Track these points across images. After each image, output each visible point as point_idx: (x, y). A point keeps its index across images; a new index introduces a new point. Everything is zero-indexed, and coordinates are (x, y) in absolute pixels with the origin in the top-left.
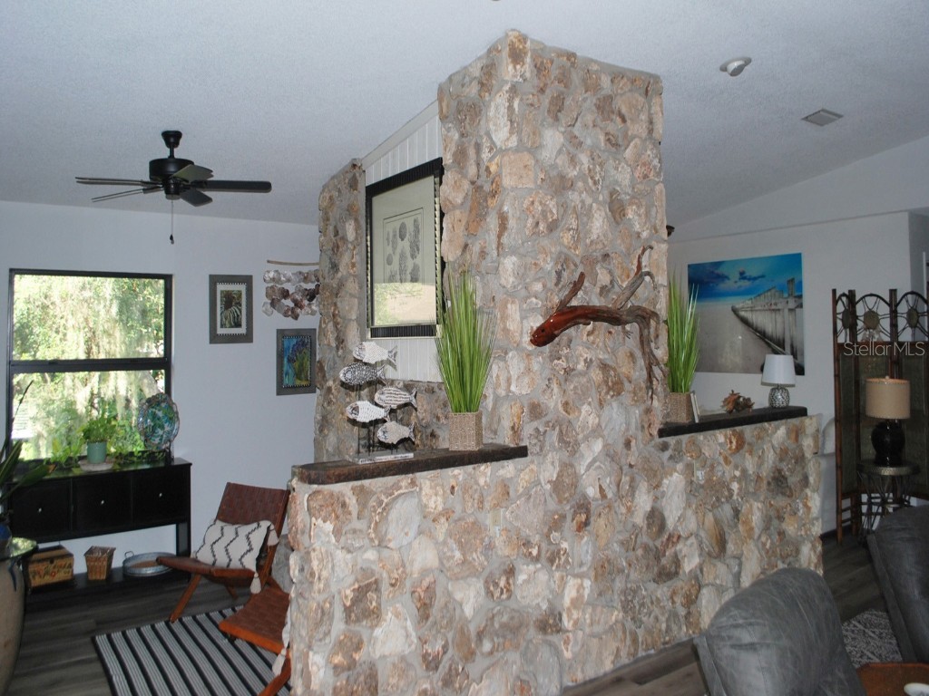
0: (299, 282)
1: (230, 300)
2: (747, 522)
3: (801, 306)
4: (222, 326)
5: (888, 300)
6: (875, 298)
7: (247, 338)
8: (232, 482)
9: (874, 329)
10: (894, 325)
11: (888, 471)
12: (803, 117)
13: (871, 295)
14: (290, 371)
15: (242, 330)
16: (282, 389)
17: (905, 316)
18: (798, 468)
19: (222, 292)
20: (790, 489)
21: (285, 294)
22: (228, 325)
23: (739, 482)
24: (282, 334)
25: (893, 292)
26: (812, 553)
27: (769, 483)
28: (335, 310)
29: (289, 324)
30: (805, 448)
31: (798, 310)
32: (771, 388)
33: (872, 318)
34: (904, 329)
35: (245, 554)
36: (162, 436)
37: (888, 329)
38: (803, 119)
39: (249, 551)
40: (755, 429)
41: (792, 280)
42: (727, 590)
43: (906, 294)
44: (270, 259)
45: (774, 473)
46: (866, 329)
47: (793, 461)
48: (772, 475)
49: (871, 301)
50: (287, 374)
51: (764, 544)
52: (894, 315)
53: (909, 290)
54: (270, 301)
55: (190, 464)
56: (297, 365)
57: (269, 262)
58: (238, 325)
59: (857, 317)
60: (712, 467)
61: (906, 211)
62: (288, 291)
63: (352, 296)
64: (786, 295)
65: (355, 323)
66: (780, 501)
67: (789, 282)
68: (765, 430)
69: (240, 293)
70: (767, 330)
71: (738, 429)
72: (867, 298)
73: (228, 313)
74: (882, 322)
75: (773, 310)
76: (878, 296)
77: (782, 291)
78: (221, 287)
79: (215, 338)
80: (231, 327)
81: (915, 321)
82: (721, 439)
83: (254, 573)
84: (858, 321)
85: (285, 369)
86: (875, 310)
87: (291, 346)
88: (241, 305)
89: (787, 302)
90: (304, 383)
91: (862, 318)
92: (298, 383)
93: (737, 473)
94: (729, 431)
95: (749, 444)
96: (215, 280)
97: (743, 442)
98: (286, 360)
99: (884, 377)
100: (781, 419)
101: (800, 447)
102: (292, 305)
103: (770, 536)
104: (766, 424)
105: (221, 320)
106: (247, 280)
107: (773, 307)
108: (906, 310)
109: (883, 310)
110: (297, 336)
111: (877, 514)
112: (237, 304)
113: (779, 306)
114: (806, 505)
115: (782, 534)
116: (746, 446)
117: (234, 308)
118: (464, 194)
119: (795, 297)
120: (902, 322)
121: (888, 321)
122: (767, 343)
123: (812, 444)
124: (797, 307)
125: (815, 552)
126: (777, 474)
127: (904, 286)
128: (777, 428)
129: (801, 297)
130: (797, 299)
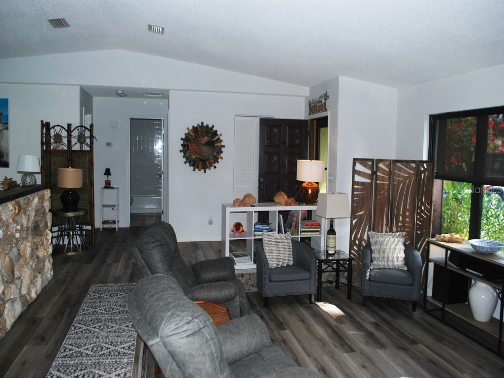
2: (24, 255)
3: (7, 129)
5: (66, 129)
6: (60, 127)
9: (59, 143)
10: (69, 141)
11: (70, 214)
12: (50, 19)
13: (58, 126)
17: (77, 137)
18: (44, 219)
20: (41, 231)
23: (20, 233)
25: (69, 125)
26: (49, 264)
27: (32, 230)
30: (46, 208)
31: (5, 131)
32: (22, 175)
33: (58, 137)
34: (76, 144)
37: (66, 143)
38: (48, 20)
40: (25, 199)
42: (16, 300)
43: (78, 127)
45: (34, 224)
46: (55, 143)
47: (42, 215)
48: (33, 225)
49: (58, 129)
51: (32, 266)
52: (69, 136)
53: (79, 125)
59: (50, 137)
60: (8, 226)
61: (78, 85)
66: (37, 240)
68: (29, 199)
71: (17, 200)
72: (56, 127)
74: (63, 140)
76: (62, 127)
81: (83, 141)
82: (11, 207)
84: (51, 139)
86: (60, 133)
91: (53, 137)
93: (19, 227)
94: (13, 202)
95: (23, 209)
97: (21, 208)
99: (68, 168)
100: (34, 192)
101: (43, 207)
103: (34, 260)
104: (29, 196)
108: (77, 135)
109: (64, 134)
111: (65, 235)
114: (46, 239)
115: (38, 257)
116: (22, 210)
119: (3, 123)
120: (74, 140)
121: (66, 139)
123: (49, 205)
124: (4, 129)
125: (50, 263)
126: (36, 224)
127: (76, 123)
128: (34, 198)
129: (7, 123)
130: (4, 125)
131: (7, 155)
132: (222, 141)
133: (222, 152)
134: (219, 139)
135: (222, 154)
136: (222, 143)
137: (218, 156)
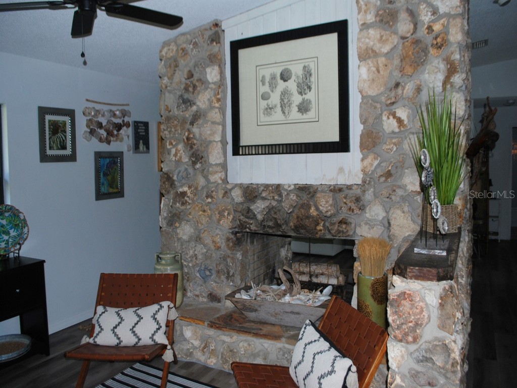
0: (110, 117)
1: (57, 128)
4: (51, 148)
7: (72, 158)
8: (106, 272)
14: (105, 182)
15: (68, 152)
16: (100, 196)
19: (50, 121)
21: (100, 125)
22: (55, 148)
24: (99, 155)
28: (189, 135)
29: (104, 148)
35: (155, 332)
36: (8, 241)
39: (158, 329)
44: (88, 99)
50: (103, 184)
54: (89, 130)
55: (44, 261)
56: (110, 178)
57: (87, 100)
58: (64, 147)
62: (102, 124)
63: (214, 123)
65: (219, 144)
69: (64, 123)
73: (55, 138)
78: (48, 118)
79: (44, 158)
80: (58, 149)
83: (166, 346)
85: (101, 181)
87: (106, 164)
88: (65, 132)
90: (115, 191)
92: (111, 190)
96: (43, 112)
98: (102, 174)
102: (105, 134)
105: (50, 143)
106: (71, 113)
110: (109, 157)
112: (62, 131)
117: (60, 135)
118: (393, 46)
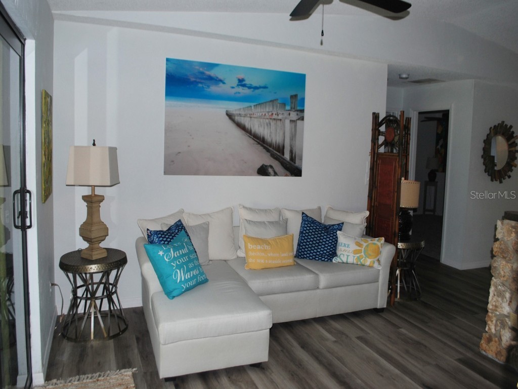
3: (302, 119)
31: (299, 122)
41: (296, 96)
61: (385, 63)
64: (288, 108)
67: (292, 97)
70: (266, 138)
75: (274, 119)
77: (284, 105)
89: (289, 114)
107: (274, 116)
113: (280, 117)
119: (298, 111)
122: (265, 148)
124: (299, 119)
129: (302, 111)
130: (298, 113)
131: (301, 159)
132: (516, 145)
133: (516, 158)
134: (514, 142)
135: (516, 161)
136: (517, 147)
137: (512, 163)
